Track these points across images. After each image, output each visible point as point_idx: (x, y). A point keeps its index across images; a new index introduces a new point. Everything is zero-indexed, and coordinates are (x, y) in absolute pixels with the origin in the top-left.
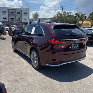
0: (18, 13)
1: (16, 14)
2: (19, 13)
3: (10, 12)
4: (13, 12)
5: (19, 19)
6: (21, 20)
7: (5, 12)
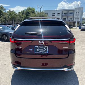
0: (70, 13)
1: (69, 14)
2: (72, 13)
3: (63, 13)
4: (66, 13)
5: (71, 19)
6: (72, 20)
7: (60, 14)
